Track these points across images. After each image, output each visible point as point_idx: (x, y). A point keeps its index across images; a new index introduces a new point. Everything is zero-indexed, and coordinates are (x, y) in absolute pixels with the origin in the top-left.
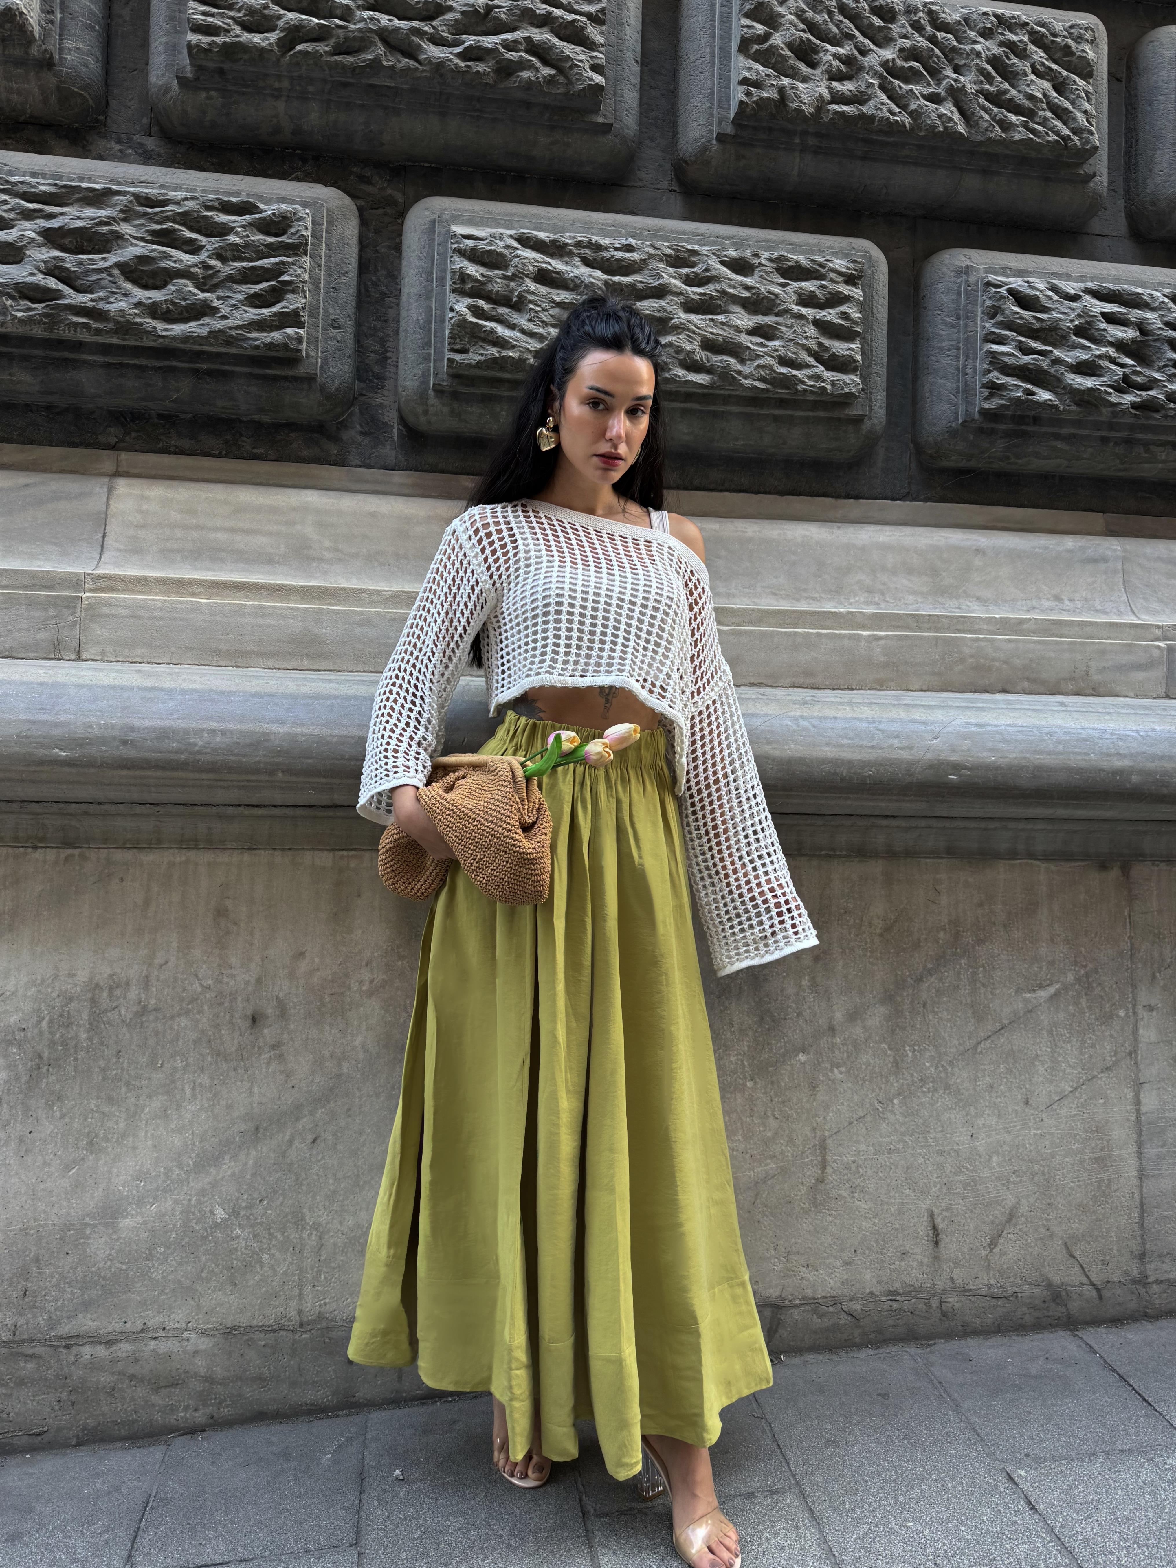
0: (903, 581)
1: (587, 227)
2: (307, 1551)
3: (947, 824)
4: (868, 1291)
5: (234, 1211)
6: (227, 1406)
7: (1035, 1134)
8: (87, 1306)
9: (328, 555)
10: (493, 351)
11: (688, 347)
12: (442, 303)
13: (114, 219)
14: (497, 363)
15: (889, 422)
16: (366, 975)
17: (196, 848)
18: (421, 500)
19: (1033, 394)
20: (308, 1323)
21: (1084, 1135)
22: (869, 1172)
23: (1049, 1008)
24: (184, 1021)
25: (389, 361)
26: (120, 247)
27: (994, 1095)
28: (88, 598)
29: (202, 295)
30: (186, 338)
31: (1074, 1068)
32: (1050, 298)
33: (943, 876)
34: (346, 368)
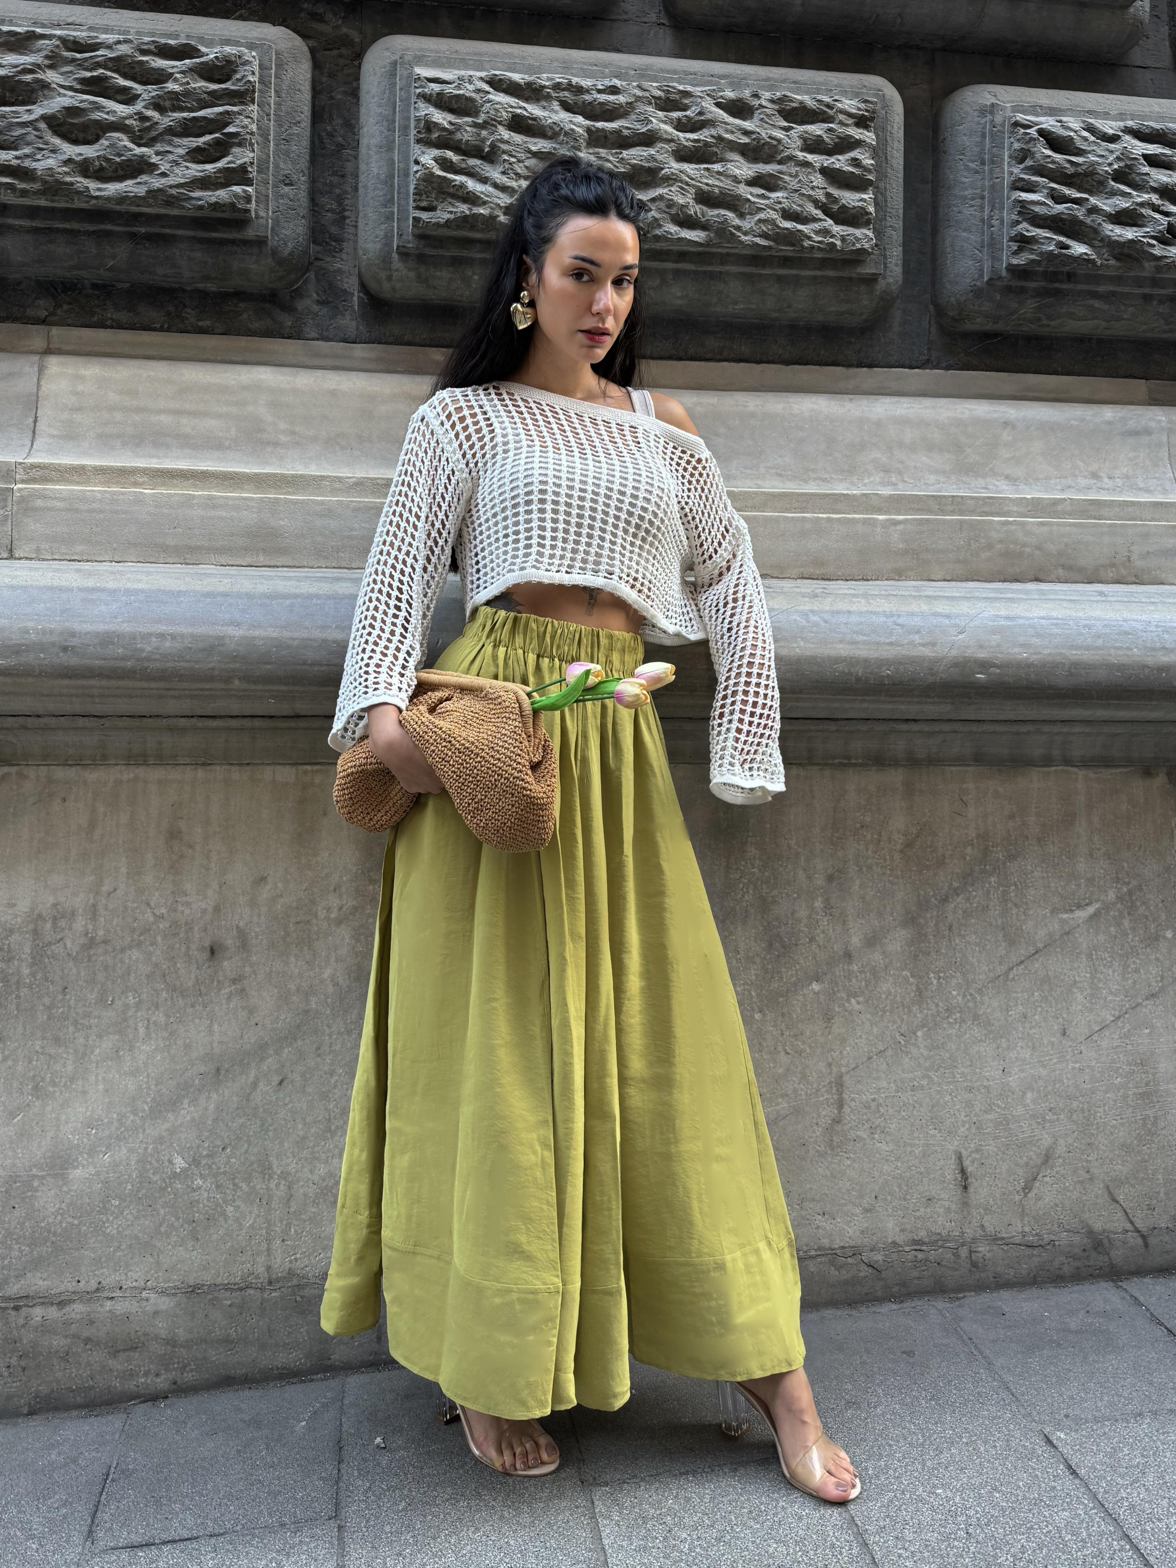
0: (924, 459)
1: (566, 67)
2: (283, 1525)
3: (974, 728)
4: (890, 1240)
5: (194, 1160)
6: (192, 1371)
7: (1074, 1068)
8: (37, 1264)
9: (283, 438)
10: (463, 208)
11: (681, 201)
12: (405, 156)
13: (39, 66)
14: (467, 222)
15: (906, 280)
16: (334, 901)
17: (145, 764)
18: (386, 375)
19: (1067, 247)
20: (278, 1280)
21: (1127, 1069)
22: (891, 1111)
23: (1088, 931)
24: (135, 954)
25: (347, 221)
26: (46, 97)
27: (1027, 1025)
28: (20, 490)
29: (138, 150)
30: (122, 199)
31: (1115, 995)
32: (1086, 139)
33: (970, 785)
34: (300, 230)
